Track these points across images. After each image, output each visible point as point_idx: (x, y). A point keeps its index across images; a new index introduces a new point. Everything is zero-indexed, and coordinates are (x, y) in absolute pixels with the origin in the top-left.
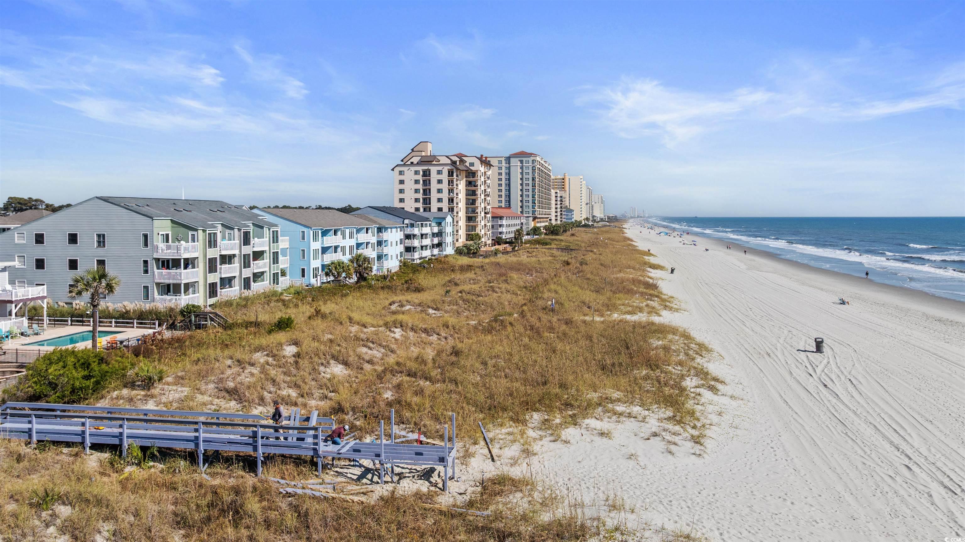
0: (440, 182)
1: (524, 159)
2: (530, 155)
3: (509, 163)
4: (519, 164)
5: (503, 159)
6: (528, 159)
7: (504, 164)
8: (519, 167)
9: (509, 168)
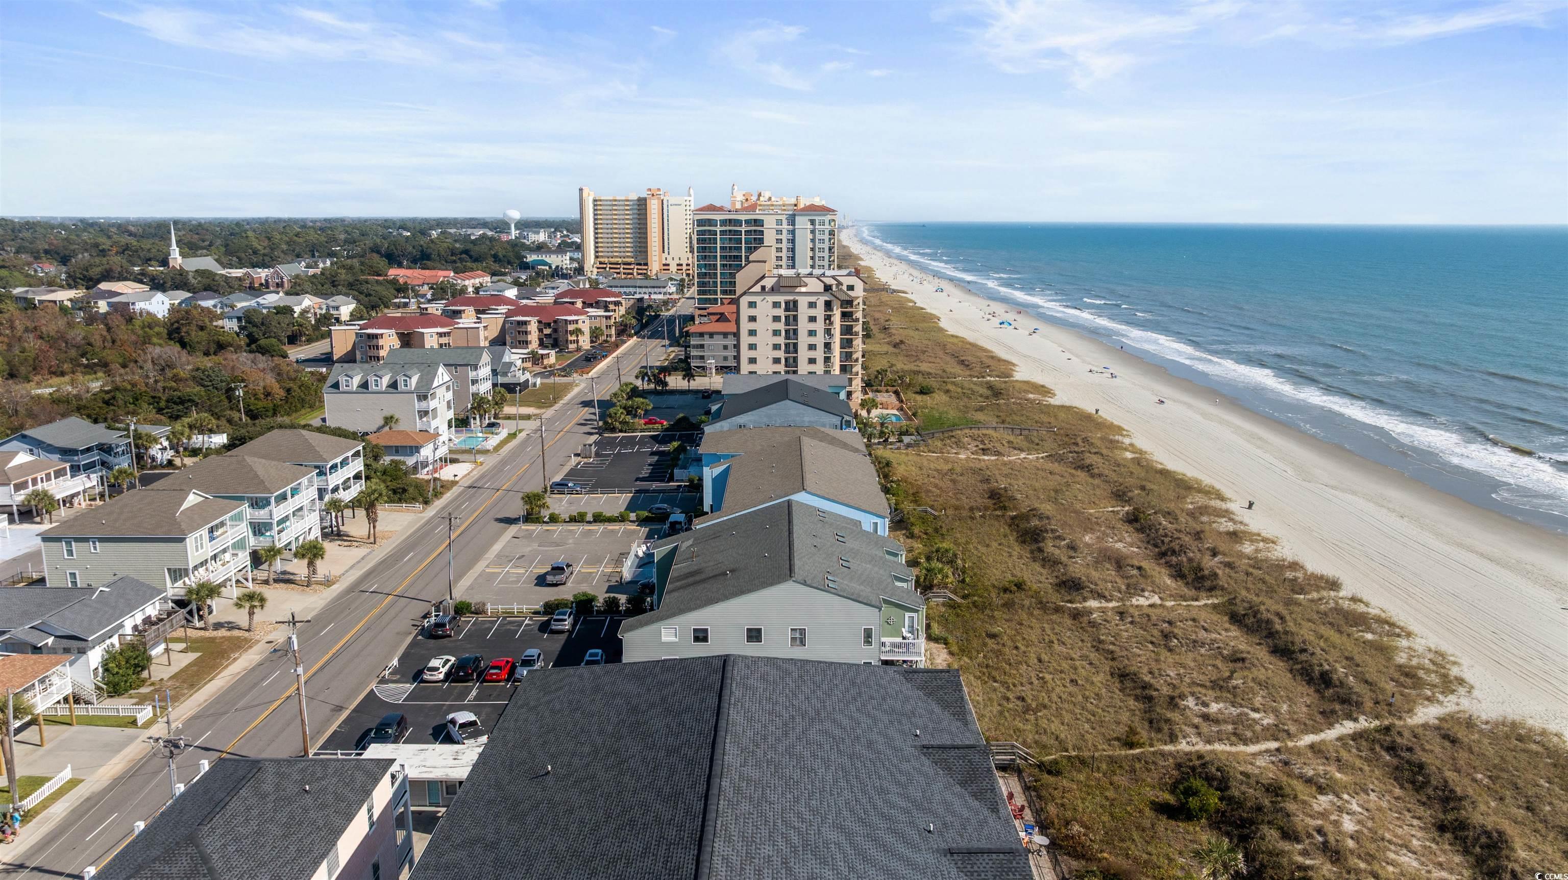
0: (813, 319)
1: (817, 218)
2: (825, 210)
3: (793, 224)
4: (809, 226)
5: (784, 218)
6: (823, 218)
7: (785, 226)
8: (809, 231)
9: (793, 232)
